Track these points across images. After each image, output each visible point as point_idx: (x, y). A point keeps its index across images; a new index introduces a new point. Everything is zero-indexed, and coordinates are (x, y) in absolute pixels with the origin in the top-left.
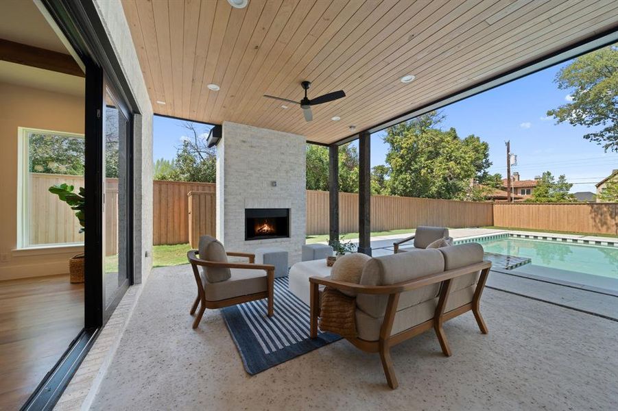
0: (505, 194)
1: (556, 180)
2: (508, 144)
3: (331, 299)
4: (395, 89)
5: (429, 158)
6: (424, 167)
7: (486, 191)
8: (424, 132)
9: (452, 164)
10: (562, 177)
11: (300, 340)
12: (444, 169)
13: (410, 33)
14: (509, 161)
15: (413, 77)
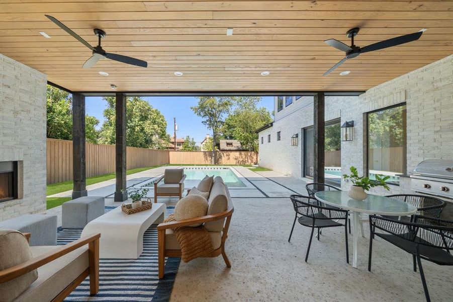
0: (173, 146)
1: (191, 140)
2: (175, 119)
3: (188, 235)
4: (168, 75)
5: (140, 120)
6: (137, 126)
7: (164, 144)
8: (137, 100)
9: (156, 126)
10: (193, 139)
11: (155, 287)
12: (152, 129)
13: (199, 53)
14: (175, 128)
15: (182, 74)
